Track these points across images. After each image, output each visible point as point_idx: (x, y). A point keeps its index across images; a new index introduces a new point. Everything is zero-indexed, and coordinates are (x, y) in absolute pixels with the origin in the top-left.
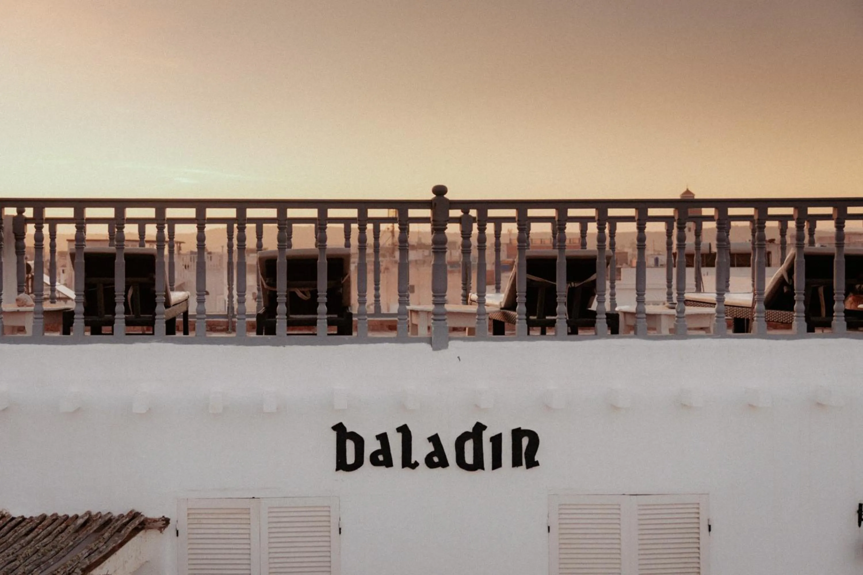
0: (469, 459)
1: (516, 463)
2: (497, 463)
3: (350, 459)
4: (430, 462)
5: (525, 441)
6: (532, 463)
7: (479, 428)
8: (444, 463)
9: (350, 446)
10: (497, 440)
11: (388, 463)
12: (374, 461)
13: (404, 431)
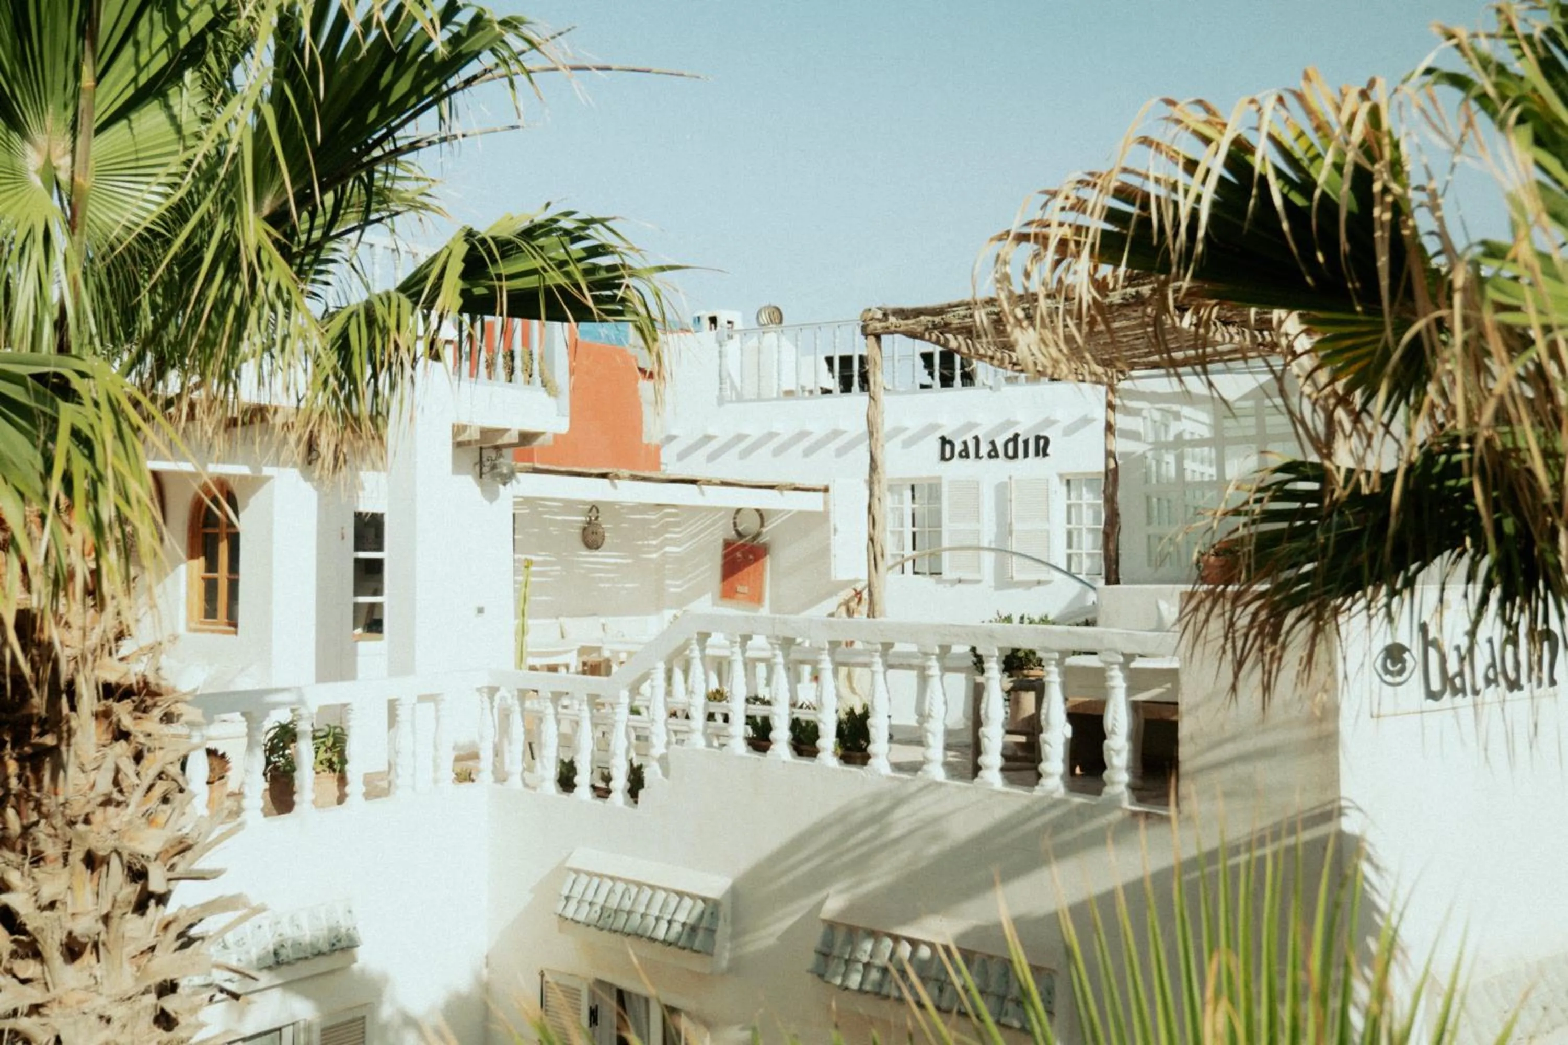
0: (1011, 453)
1: (1037, 454)
2: (1026, 455)
3: (948, 455)
4: (990, 456)
5: (1042, 442)
6: (1045, 454)
7: (1016, 436)
8: (997, 456)
9: (948, 447)
10: (1026, 442)
11: (967, 456)
12: (960, 455)
13: (977, 439)
